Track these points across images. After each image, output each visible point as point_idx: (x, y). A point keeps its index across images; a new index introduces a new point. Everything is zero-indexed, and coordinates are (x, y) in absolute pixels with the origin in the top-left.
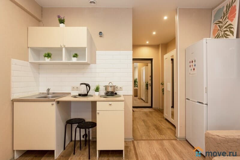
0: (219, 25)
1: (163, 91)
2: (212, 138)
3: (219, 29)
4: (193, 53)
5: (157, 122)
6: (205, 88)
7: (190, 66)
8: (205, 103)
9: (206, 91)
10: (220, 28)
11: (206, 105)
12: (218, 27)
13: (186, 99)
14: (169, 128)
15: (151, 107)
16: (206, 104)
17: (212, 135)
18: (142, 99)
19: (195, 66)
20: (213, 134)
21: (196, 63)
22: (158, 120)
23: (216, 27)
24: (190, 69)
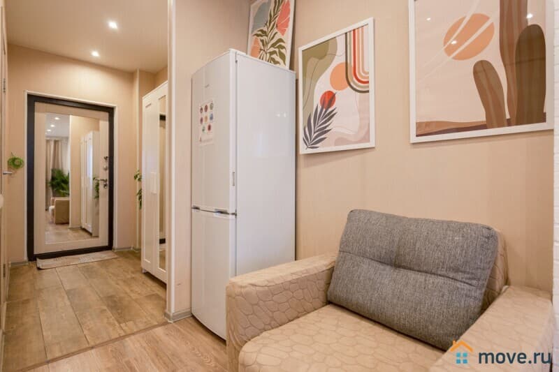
0: (262, 38)
1: (140, 198)
2: (241, 294)
3: (262, 48)
4: (208, 86)
5: (118, 286)
6: (231, 174)
7: (202, 120)
8: (231, 210)
9: (234, 179)
10: (263, 45)
11: (234, 216)
12: (261, 43)
13: (192, 208)
14: (150, 297)
15: (109, 247)
16: (233, 214)
17: (241, 287)
18: (84, 230)
19: (211, 118)
20: (244, 285)
21: (214, 111)
22: (124, 281)
23: (256, 42)
24: (201, 128)
